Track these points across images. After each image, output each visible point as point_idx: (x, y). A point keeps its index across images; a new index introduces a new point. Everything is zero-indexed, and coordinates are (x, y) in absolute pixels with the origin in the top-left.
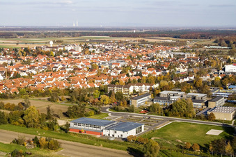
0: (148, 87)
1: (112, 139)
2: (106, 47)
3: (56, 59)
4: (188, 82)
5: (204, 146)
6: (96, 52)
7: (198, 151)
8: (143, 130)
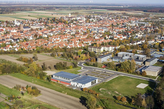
0: (114, 48)
1: (74, 89)
2: (101, 18)
3: (69, 25)
4: (139, 44)
5: (131, 98)
6: (94, 21)
7: (125, 101)
8: (97, 82)
